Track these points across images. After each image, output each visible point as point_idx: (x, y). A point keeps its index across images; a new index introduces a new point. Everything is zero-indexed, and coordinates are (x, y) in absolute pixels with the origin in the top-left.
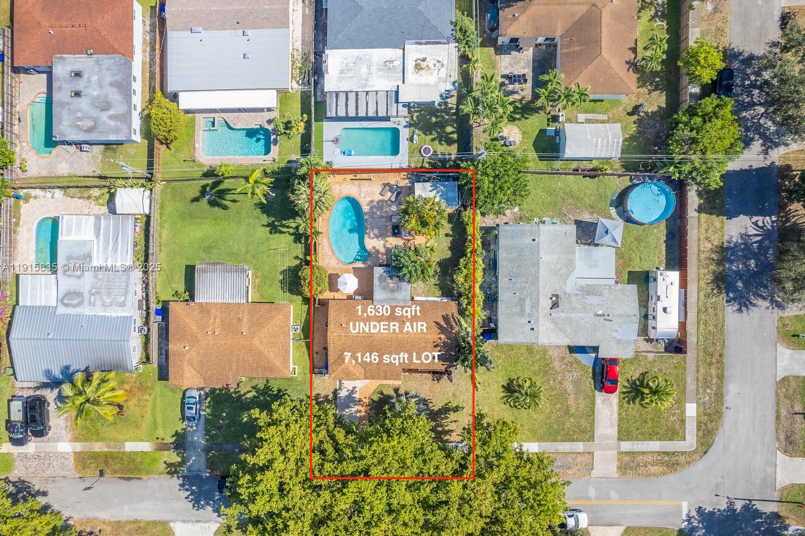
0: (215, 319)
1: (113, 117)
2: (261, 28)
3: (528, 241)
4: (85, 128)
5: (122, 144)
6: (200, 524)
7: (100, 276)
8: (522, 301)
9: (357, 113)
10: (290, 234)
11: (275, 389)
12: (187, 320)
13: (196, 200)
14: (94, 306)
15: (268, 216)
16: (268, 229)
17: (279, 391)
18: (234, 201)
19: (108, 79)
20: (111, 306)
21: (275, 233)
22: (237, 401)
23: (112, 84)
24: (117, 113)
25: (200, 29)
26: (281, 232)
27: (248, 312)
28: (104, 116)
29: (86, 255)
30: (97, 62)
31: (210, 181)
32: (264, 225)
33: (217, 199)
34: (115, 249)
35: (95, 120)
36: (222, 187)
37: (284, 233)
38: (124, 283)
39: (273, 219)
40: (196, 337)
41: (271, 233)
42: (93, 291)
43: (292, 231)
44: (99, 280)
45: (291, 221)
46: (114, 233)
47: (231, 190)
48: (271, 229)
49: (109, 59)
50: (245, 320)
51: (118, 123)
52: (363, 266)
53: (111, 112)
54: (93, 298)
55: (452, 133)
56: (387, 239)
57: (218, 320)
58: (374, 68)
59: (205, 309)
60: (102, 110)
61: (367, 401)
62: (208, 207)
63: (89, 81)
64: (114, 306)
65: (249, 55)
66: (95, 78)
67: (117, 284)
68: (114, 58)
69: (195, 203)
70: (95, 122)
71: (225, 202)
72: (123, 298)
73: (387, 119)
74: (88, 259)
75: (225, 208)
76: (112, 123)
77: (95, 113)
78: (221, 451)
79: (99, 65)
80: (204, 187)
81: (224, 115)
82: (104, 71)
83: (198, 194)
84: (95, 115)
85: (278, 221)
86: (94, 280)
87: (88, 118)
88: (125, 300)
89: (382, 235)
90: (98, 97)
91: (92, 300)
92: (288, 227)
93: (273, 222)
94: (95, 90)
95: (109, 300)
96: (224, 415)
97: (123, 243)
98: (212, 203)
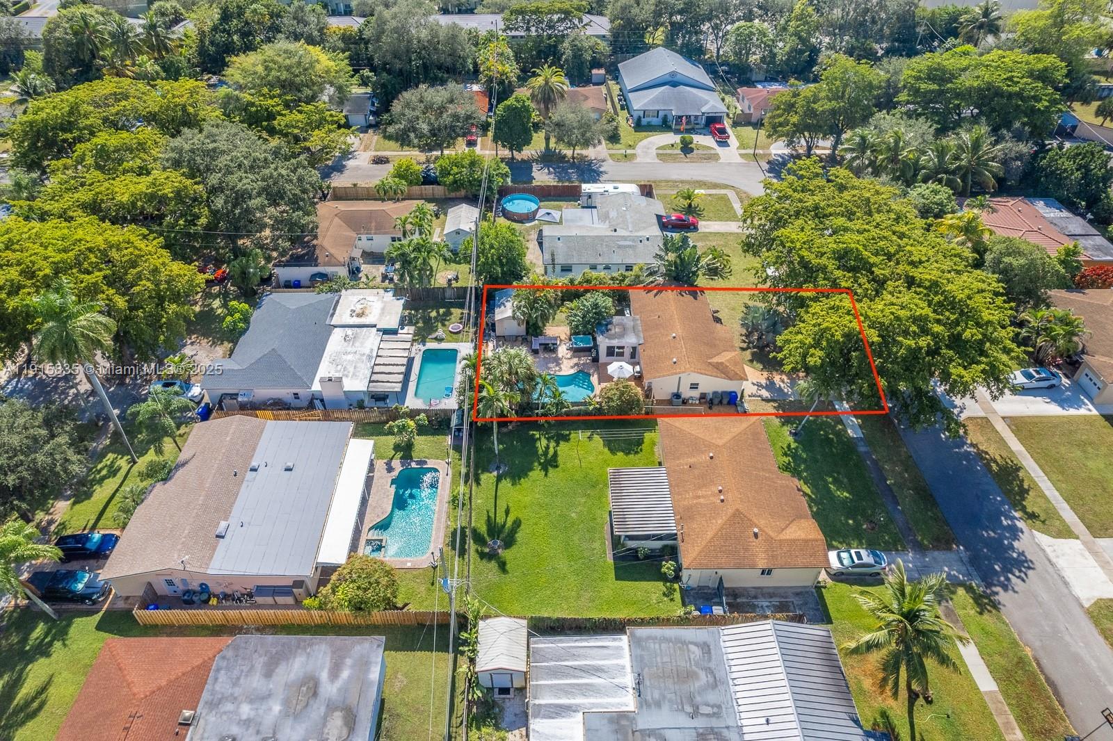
0: (699, 497)
1: (335, 673)
2: (254, 450)
3: (560, 244)
4: (345, 732)
5: (383, 701)
6: (1054, 560)
7: (656, 695)
8: (620, 247)
9: (403, 365)
10: (558, 445)
11: (786, 459)
12: (710, 534)
13: (502, 566)
14: (719, 707)
15: (531, 469)
16: (551, 470)
17: (785, 454)
18: (507, 512)
19: (256, 682)
20: (712, 673)
21: (556, 462)
22: (822, 504)
23: (268, 674)
24: (328, 665)
25: (223, 524)
26: (555, 454)
27: (679, 459)
28: (330, 689)
29: (615, 727)
30: (213, 705)
31: (472, 546)
32: (546, 475)
33: (502, 536)
34: (597, 671)
35: (331, 707)
36: (483, 529)
37: (556, 452)
38: (663, 645)
39: (536, 464)
40: (734, 515)
41: (557, 466)
42: (689, 709)
43: (552, 444)
44: (664, 697)
45: (538, 444)
46: (567, 676)
47: (489, 517)
48: (552, 466)
49: (216, 679)
50: (691, 460)
51: (349, 661)
52: (596, 376)
53: (324, 676)
54: (705, 710)
55: (438, 312)
56: (560, 356)
57: (700, 493)
58: (349, 349)
59: (684, 515)
60: (315, 694)
61: (765, 374)
62: (514, 549)
63: (247, 723)
64: (712, 665)
65: (290, 464)
66: (246, 710)
67: (666, 659)
68: (218, 670)
69: (508, 567)
70: (336, 709)
71: (509, 524)
72: (692, 647)
73: (411, 361)
74: (624, 722)
75: (517, 523)
76: (345, 674)
77: (318, 710)
78: (910, 530)
79: (220, 701)
80: (482, 555)
81: (368, 524)
82: (237, 691)
83: (493, 565)
84: (323, 709)
85: (539, 459)
86: (666, 707)
87: (324, 725)
88: (696, 644)
89: (557, 361)
90: (286, 702)
91: (708, 710)
92: (547, 448)
93: (540, 464)
94: (270, 709)
95: (702, 675)
96: (851, 522)
97: (585, 657)
98: (509, 542)
